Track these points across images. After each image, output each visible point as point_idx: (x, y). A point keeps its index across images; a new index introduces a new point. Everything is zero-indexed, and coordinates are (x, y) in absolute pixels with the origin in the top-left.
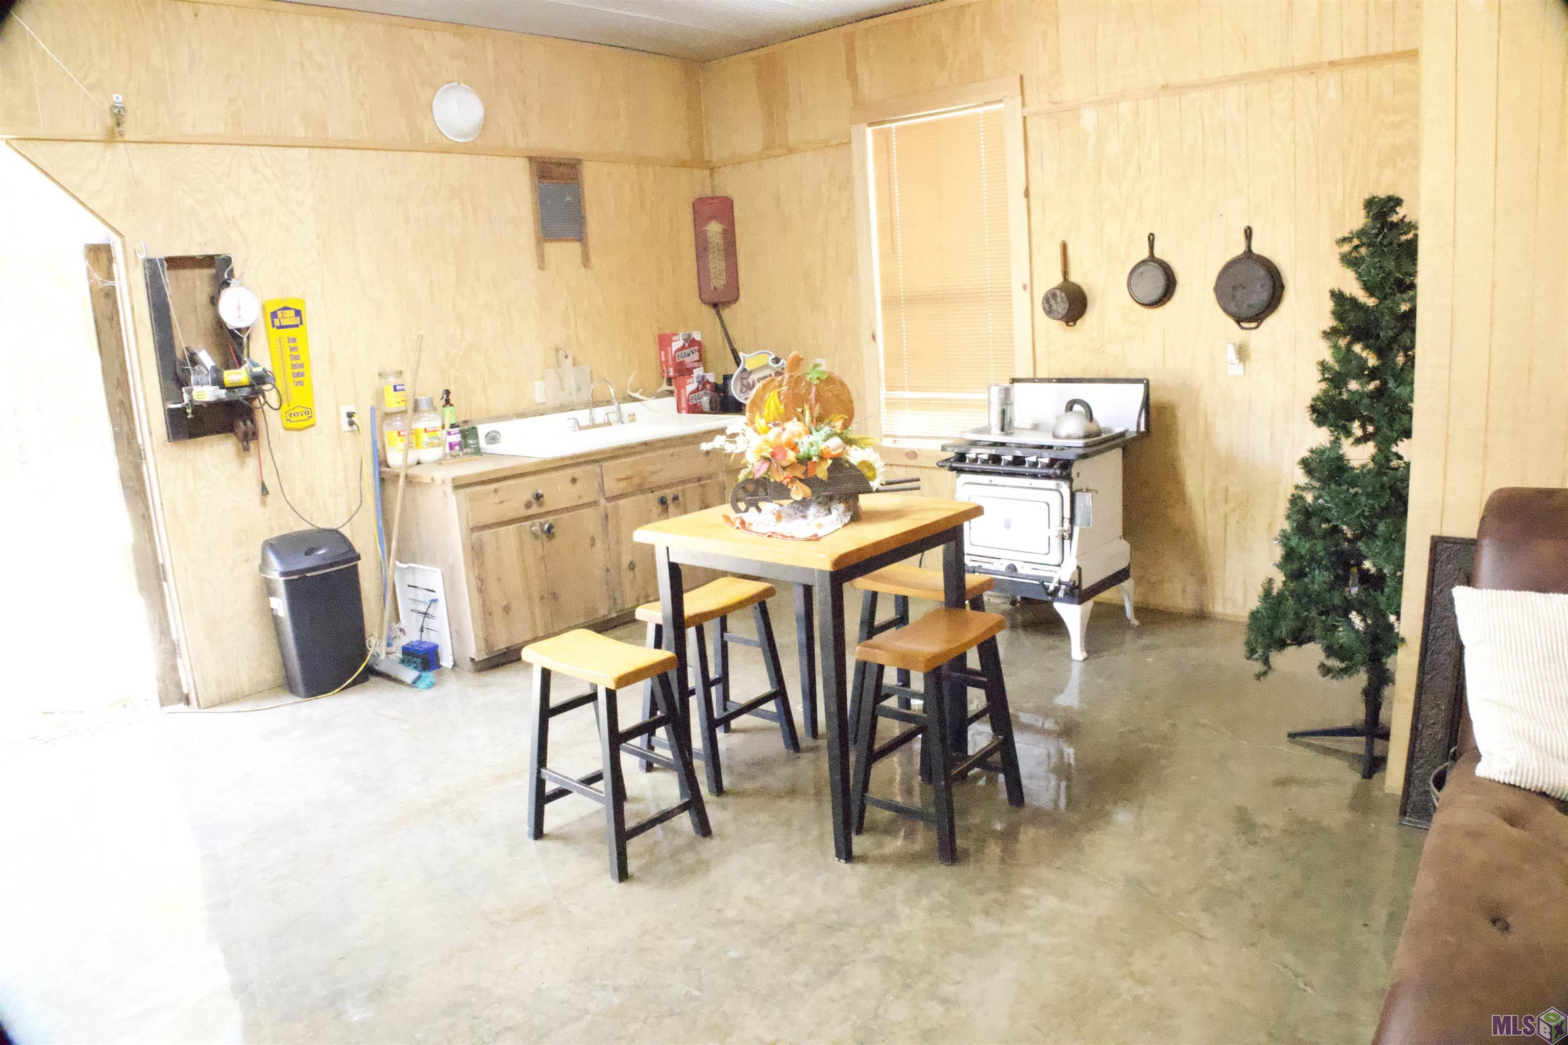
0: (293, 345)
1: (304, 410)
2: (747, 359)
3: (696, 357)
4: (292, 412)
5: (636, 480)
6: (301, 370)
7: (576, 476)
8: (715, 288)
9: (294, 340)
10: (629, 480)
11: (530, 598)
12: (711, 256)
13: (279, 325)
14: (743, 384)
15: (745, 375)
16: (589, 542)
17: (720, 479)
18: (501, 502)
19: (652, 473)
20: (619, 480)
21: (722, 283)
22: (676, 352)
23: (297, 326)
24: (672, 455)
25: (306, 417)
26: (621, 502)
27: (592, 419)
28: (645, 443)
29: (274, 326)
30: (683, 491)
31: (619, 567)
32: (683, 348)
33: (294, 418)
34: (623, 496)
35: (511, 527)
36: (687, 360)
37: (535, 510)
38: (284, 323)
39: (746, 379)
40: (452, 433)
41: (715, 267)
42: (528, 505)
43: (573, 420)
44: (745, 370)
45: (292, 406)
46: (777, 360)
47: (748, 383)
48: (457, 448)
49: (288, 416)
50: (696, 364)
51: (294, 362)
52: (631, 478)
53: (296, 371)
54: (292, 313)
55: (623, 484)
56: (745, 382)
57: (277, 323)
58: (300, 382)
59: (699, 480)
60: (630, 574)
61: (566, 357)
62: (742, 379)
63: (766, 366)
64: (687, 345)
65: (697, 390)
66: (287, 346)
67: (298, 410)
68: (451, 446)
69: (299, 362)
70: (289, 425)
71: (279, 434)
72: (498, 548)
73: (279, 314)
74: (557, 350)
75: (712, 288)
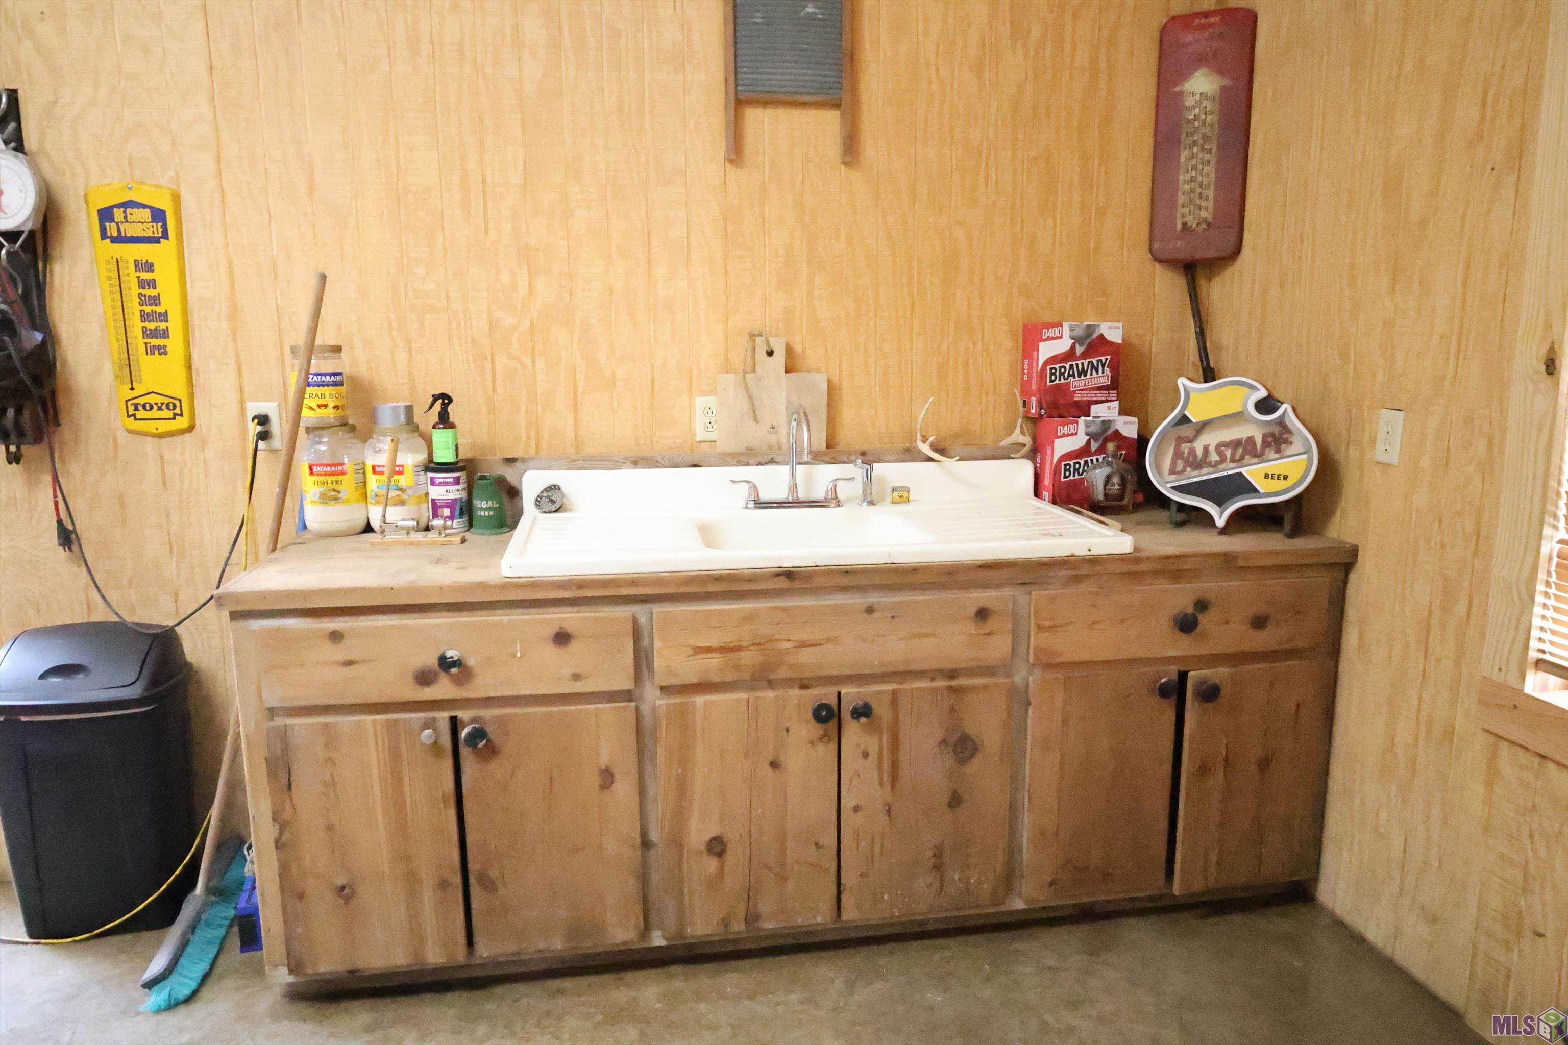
0: (145, 276)
1: (166, 400)
2: (1193, 396)
3: (1103, 378)
4: (142, 401)
5: (749, 658)
6: (163, 325)
7: (569, 628)
8: (1185, 224)
9: (149, 267)
10: (732, 655)
11: (411, 879)
12: (1184, 154)
13: (115, 234)
14: (1178, 455)
15: (1185, 431)
16: (595, 781)
17: (1018, 679)
18: (349, 663)
19: (803, 645)
20: (700, 650)
21: (1204, 214)
22: (1046, 363)
23: (156, 240)
24: (870, 610)
25: (170, 414)
26: (700, 700)
27: (794, 487)
28: (789, 574)
29: (104, 236)
30: (894, 699)
31: (677, 842)
32: (1070, 355)
33: (141, 414)
34: (704, 687)
35: (369, 718)
36: (1076, 383)
37: (443, 689)
38: (130, 231)
39: (1190, 441)
40: (437, 481)
41: (1193, 179)
42: (424, 678)
43: (746, 486)
44: (1184, 420)
45: (140, 389)
46: (1266, 406)
47: (1192, 451)
48: (447, 512)
49: (131, 411)
50: (1102, 395)
51: (148, 309)
52: (738, 649)
53: (151, 326)
54: (146, 214)
55: (714, 661)
56: (1185, 448)
57: (112, 229)
58: (159, 348)
59: (952, 674)
60: (712, 864)
61: (770, 353)
62: (1180, 440)
63: (1238, 417)
64: (1079, 350)
65: (1084, 451)
66: (131, 278)
67: (152, 399)
68: (436, 507)
69: (160, 309)
70: (131, 423)
71: (115, 439)
72: (330, 761)
73: (118, 214)
74: (752, 336)
75: (1179, 226)
